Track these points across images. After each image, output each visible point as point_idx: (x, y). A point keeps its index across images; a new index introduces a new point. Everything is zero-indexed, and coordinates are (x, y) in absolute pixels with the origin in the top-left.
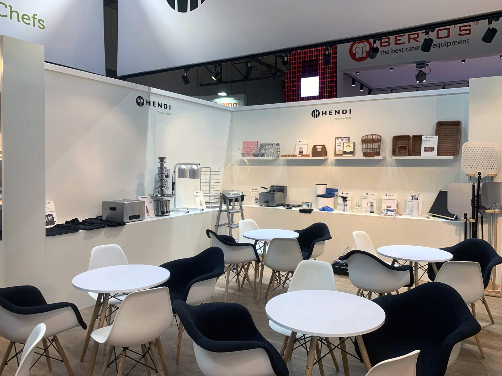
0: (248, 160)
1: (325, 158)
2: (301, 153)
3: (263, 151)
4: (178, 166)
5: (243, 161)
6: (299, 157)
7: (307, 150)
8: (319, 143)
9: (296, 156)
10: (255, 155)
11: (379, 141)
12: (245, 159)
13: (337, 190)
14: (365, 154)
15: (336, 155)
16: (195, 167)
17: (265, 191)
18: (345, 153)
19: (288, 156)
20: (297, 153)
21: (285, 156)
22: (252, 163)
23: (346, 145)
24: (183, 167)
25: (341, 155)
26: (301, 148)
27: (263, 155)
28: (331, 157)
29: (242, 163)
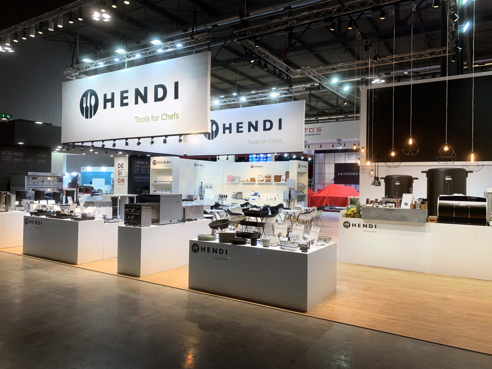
0: (229, 183)
1: (255, 182)
2: (247, 180)
3: (235, 179)
4: (205, 185)
5: (227, 183)
6: (246, 182)
7: (249, 180)
8: (253, 177)
9: (245, 181)
10: (232, 181)
11: (270, 177)
12: (228, 182)
13: (258, 193)
14: (266, 181)
15: (258, 181)
16: (211, 185)
17: (234, 194)
18: (261, 180)
19: (243, 181)
20: (246, 180)
21: (242, 181)
22: (231, 184)
23: (261, 178)
24: (207, 185)
25: (260, 181)
26: (247, 179)
27: (235, 181)
28: (257, 182)
29: (227, 184)
